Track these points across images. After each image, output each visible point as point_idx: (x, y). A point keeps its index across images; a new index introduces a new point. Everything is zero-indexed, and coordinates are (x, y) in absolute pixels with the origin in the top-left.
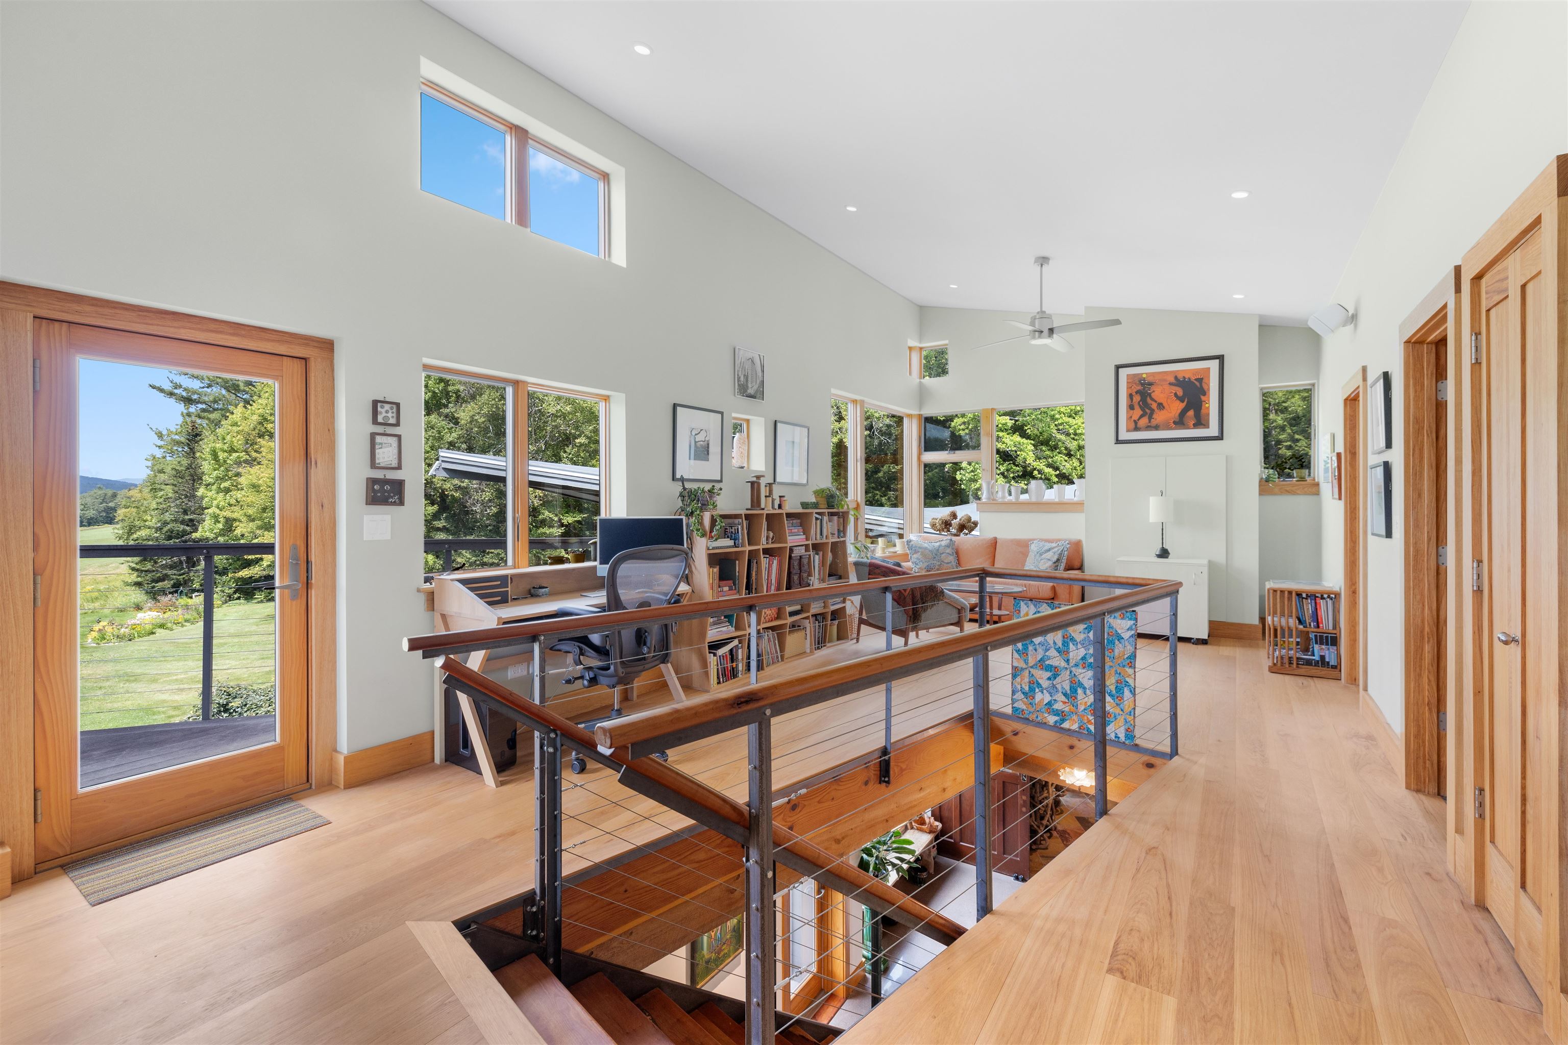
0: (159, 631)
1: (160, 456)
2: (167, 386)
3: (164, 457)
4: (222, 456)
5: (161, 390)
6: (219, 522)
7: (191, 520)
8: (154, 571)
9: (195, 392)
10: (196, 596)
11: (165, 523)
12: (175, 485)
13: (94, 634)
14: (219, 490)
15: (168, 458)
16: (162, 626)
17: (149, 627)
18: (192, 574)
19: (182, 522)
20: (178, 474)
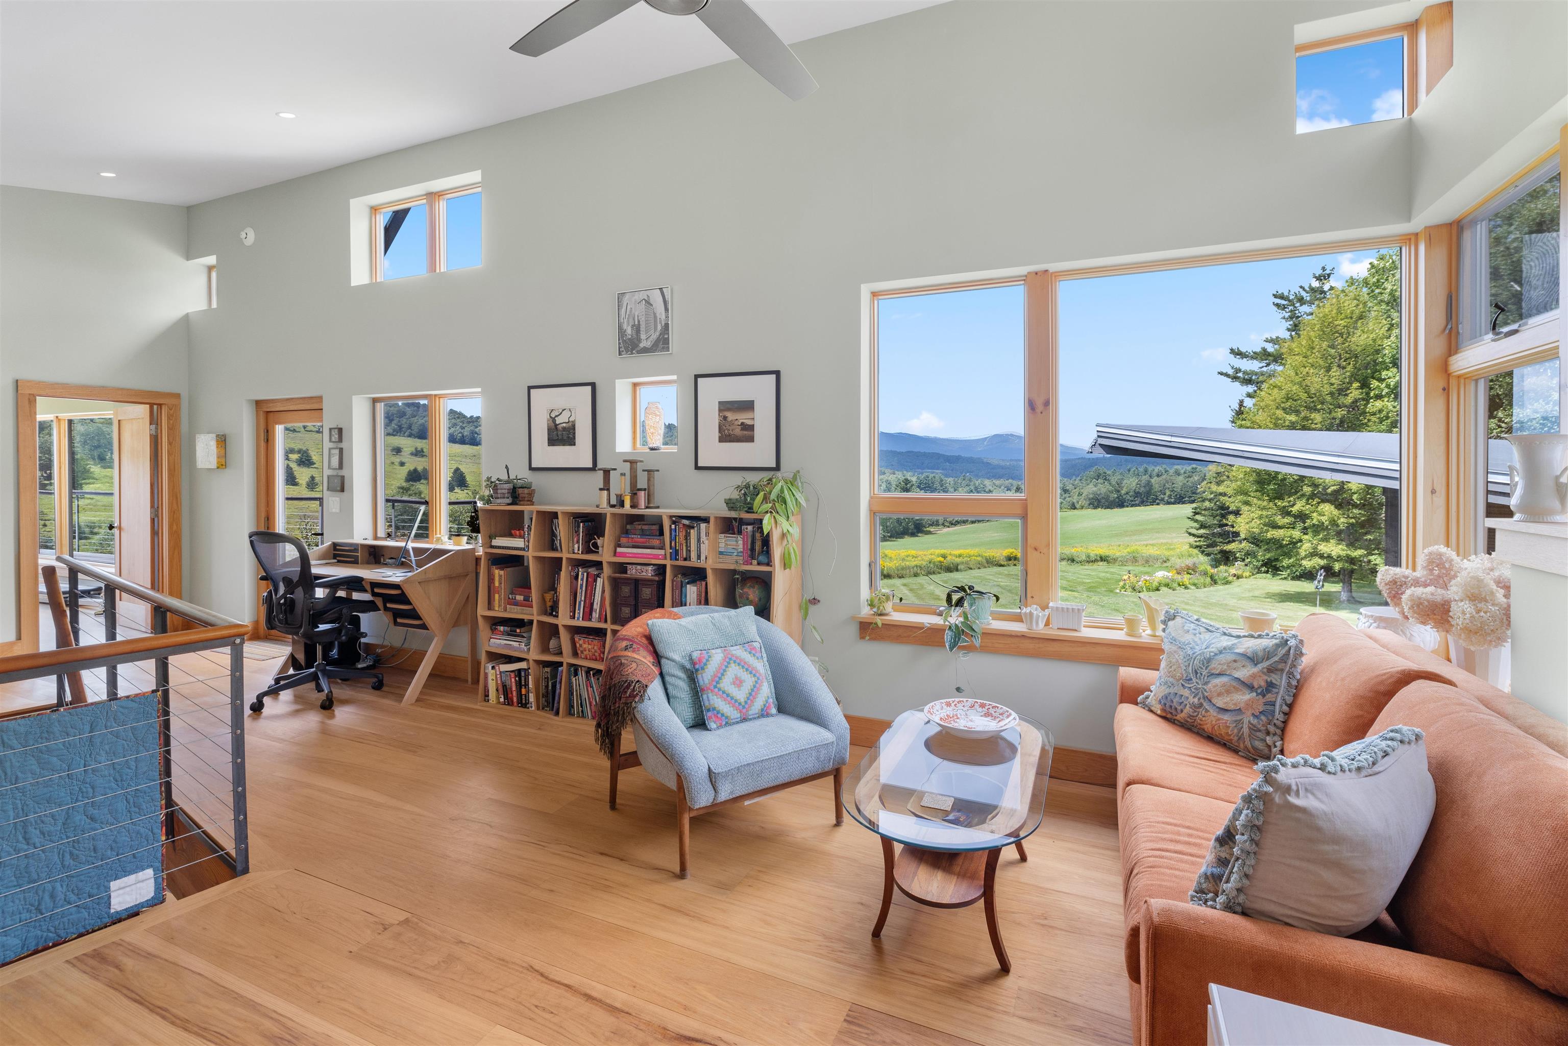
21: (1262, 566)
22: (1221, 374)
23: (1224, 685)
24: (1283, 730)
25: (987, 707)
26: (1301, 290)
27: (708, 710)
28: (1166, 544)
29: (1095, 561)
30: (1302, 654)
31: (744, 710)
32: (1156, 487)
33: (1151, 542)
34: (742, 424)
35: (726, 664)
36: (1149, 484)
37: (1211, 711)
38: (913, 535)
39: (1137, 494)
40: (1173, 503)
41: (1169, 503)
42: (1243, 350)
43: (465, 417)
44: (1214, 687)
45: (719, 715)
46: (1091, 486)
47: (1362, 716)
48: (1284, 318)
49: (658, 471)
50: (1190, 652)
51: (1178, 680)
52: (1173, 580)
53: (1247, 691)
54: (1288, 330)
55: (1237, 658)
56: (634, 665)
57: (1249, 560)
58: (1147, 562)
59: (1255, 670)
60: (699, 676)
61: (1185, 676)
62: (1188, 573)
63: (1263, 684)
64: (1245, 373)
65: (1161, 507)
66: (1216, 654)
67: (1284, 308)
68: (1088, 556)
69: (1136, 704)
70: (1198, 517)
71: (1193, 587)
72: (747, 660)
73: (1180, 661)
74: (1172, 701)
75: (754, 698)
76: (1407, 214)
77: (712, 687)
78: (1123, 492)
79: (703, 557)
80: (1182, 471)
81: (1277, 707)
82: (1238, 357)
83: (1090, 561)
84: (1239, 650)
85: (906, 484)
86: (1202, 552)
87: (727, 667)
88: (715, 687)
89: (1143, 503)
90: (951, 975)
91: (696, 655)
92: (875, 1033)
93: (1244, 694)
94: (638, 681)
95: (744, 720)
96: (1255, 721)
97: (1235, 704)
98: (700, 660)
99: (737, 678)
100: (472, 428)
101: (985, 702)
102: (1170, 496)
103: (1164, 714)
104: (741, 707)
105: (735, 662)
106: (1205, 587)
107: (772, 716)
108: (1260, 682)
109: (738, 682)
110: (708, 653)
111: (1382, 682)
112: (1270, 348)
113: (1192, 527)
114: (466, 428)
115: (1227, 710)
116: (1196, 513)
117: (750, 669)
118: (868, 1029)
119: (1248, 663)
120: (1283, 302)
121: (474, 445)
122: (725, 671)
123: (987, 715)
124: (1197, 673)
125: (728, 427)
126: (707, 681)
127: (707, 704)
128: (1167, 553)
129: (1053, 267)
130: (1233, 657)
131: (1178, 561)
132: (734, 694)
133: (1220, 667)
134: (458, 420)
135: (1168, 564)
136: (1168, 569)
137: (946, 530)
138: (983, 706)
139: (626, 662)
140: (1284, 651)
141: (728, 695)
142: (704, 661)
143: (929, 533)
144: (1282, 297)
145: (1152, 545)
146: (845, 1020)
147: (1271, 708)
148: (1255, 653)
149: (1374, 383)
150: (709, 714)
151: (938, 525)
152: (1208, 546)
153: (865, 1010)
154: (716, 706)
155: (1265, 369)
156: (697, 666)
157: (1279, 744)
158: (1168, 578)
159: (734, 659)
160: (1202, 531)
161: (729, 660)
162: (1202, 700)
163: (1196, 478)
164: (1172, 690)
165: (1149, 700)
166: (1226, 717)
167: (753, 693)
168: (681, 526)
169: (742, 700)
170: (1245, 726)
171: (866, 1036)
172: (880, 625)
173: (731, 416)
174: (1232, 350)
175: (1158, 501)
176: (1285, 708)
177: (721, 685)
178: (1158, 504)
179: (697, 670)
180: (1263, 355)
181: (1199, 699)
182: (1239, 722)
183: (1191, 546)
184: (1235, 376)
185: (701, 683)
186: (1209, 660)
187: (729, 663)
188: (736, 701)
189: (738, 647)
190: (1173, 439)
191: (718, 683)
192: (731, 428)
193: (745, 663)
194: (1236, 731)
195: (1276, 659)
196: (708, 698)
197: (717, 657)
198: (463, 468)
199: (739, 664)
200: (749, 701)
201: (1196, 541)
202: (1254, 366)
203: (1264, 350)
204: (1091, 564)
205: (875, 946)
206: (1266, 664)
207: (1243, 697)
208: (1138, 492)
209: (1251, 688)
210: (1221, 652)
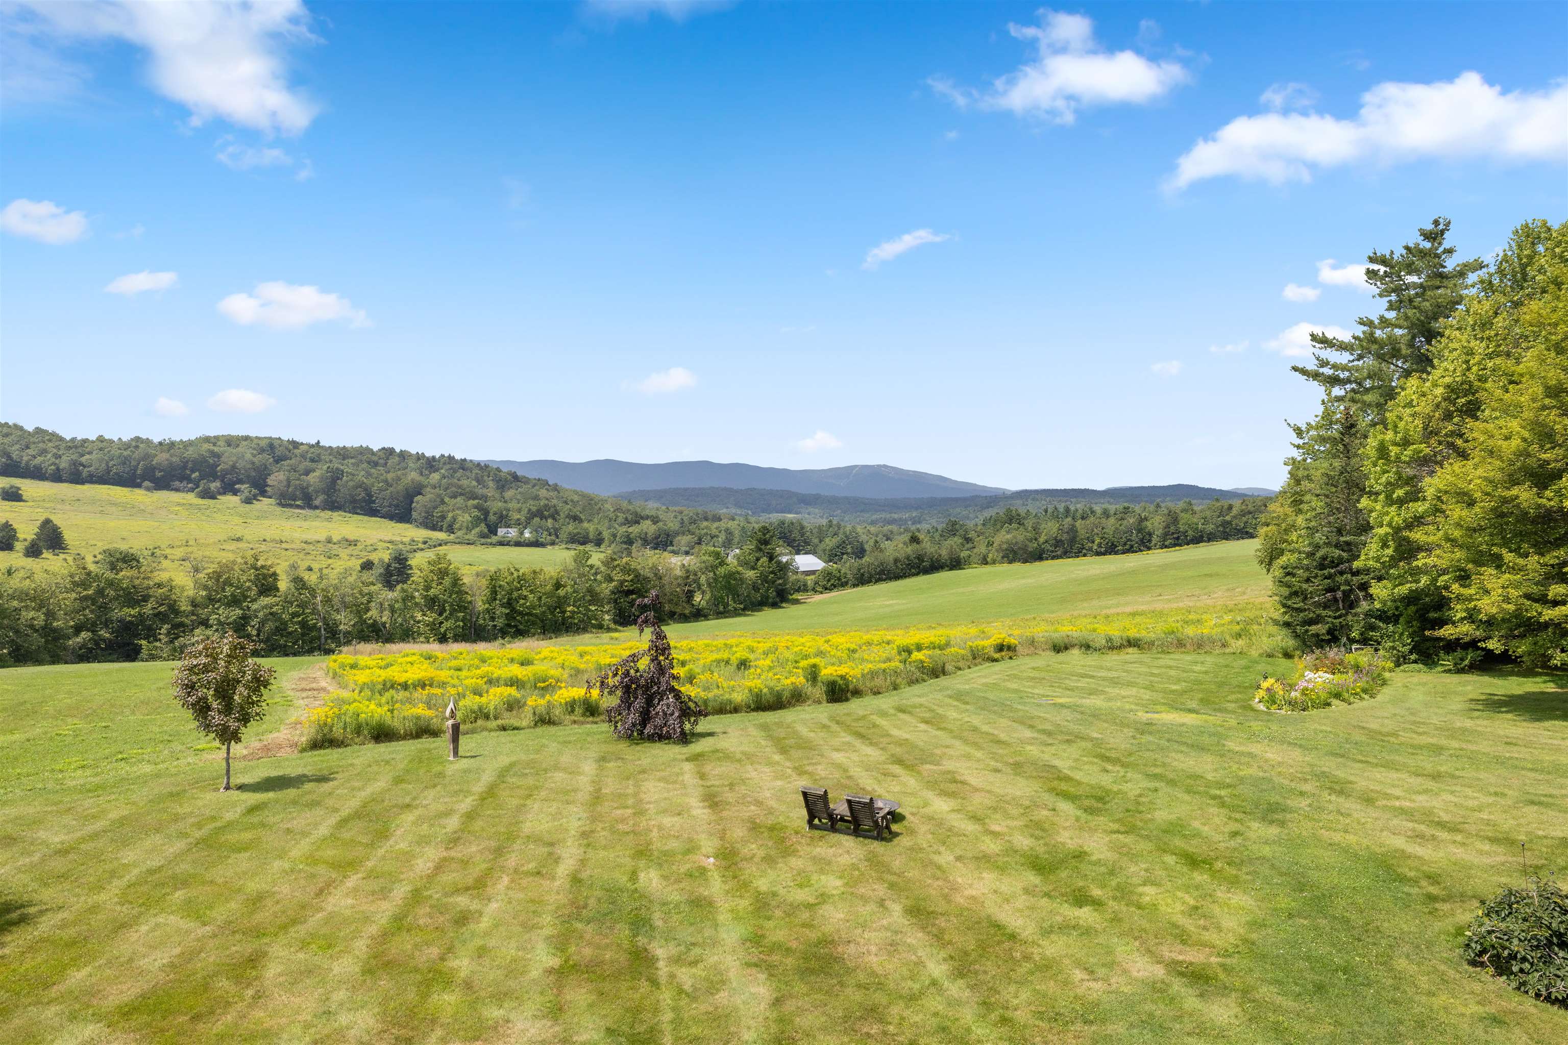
0: (1335, 702)
1: (1299, 458)
2: (1311, 366)
3: (1305, 460)
4: (1394, 450)
5: (1303, 372)
6: (1388, 547)
7: (1348, 544)
8: (1305, 610)
9: (1344, 368)
10: (1356, 649)
11: (1318, 547)
12: (1327, 496)
13: (1261, 693)
14: (1390, 501)
15: (1309, 461)
16: (1337, 696)
17: (1323, 696)
18: (1350, 617)
19: (1337, 546)
20: (1330, 481)
21: (1411, 652)
29: (1121, 647)
32: (1082, 533)
36: (1073, 530)
38: (775, 605)
39: (1058, 543)
40: (1104, 554)
41: (1098, 554)
42: (1330, 337)
43: (61, 439)
46: (1003, 532)
64: (1335, 368)
68: (1109, 640)
78: (1041, 540)
80: (1112, 512)
82: (1323, 346)
83: (1112, 646)
85: (764, 535)
89: (1066, 554)
100: (74, 457)
102: (1100, 545)
114: (64, 458)
121: (77, 483)
134: (50, 444)
137: (818, 598)
143: (797, 602)
151: (806, 590)
163: (1131, 521)
178: (1085, 555)
184: (1321, 374)
198: (57, 520)
202: (1349, 359)
204: (1115, 651)
208: (1061, 541)
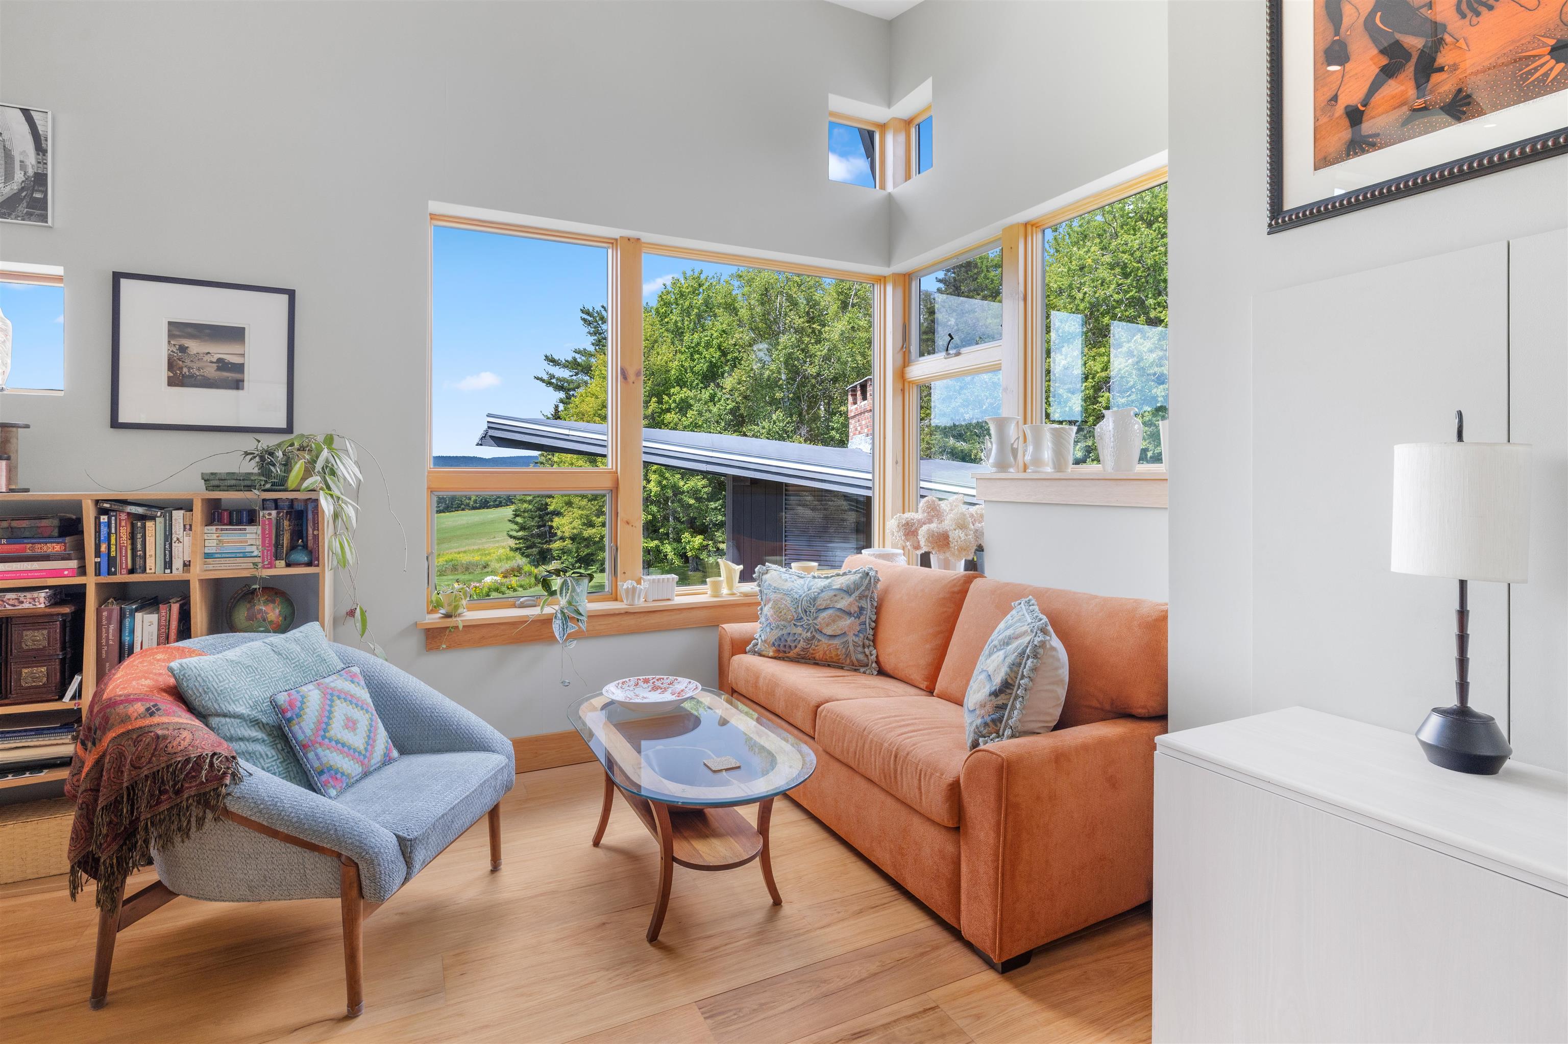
2: (544, 375)
21: (576, 562)
22: (538, 378)
23: (830, 616)
24: (874, 641)
25: (651, 682)
26: (602, 309)
27: (321, 773)
28: (479, 550)
30: (879, 580)
31: (366, 761)
33: (463, 549)
34: (220, 360)
35: (329, 702)
37: (823, 640)
41: (474, 508)
42: (556, 358)
44: (823, 619)
45: (339, 776)
47: (946, 611)
48: (589, 333)
49: (27, 426)
50: (796, 596)
51: (790, 622)
52: (502, 584)
53: (847, 617)
54: (593, 344)
55: (837, 593)
56: (185, 734)
57: (565, 557)
58: (467, 569)
59: (851, 599)
60: (296, 728)
61: (796, 616)
62: (514, 576)
63: (857, 609)
64: (558, 379)
65: (467, 512)
66: (819, 593)
67: (590, 324)
69: (746, 653)
70: (519, 520)
71: (520, 589)
72: (353, 692)
73: (788, 605)
74: (787, 641)
75: (374, 741)
76: (888, 262)
77: (319, 739)
79: (177, 564)
81: (867, 625)
82: (551, 364)
84: (836, 586)
86: (522, 554)
87: (331, 706)
88: (324, 737)
90: (743, 932)
91: (282, 698)
92: (740, 1010)
93: (845, 620)
94: (214, 754)
95: (366, 775)
96: (856, 639)
97: (841, 629)
98: (291, 704)
99: (348, 719)
101: (647, 677)
103: (776, 655)
104: (362, 757)
105: (339, 698)
106: (530, 588)
107: (395, 760)
108: (855, 608)
109: (351, 724)
110: (298, 692)
111: (954, 585)
112: (580, 359)
113: (512, 530)
115: (835, 636)
116: (516, 516)
117: (360, 703)
118: (730, 1011)
119: (846, 596)
120: (590, 319)
122: (330, 712)
123: (655, 688)
124: (806, 612)
125: (188, 363)
126: (309, 732)
127: (316, 764)
128: (485, 559)
129: (646, 237)
130: (832, 593)
131: (497, 565)
132: (351, 742)
133: (825, 602)
135: (489, 569)
136: (493, 573)
138: (646, 681)
139: (166, 732)
140: (867, 581)
141: (343, 745)
142: (298, 704)
144: (588, 313)
145: (465, 552)
146: (705, 1018)
147: (863, 627)
148: (848, 586)
149: (666, 398)
150: (324, 778)
152: (528, 548)
153: (712, 1000)
154: (332, 763)
155: (574, 378)
156: (289, 715)
157: (874, 652)
158: (496, 581)
159: (336, 693)
160: (521, 534)
161: (330, 696)
162: (814, 633)
164: (785, 632)
165: (759, 646)
166: (836, 642)
167: (372, 735)
168: (123, 516)
169: (362, 747)
170: (851, 645)
171: (736, 1017)
172: (461, 627)
173: (194, 346)
174: (546, 356)
175: (463, 506)
176: (873, 624)
177: (331, 733)
178: (463, 510)
179: (289, 721)
180: (573, 365)
181: (811, 633)
182: (846, 642)
183: (511, 549)
184: (551, 382)
185: (301, 737)
186: (815, 599)
187: (332, 701)
188: (355, 750)
189: (334, 677)
190: (572, 433)
191: (326, 730)
192: (195, 366)
193: (352, 696)
194: (844, 650)
195: (863, 588)
196: (317, 755)
197: (313, 696)
199: (345, 700)
200: (369, 747)
201: (516, 544)
202: (565, 373)
203: (575, 359)
205: (660, 948)
206: (857, 593)
207: (846, 623)
209: (849, 614)
210: (822, 591)
